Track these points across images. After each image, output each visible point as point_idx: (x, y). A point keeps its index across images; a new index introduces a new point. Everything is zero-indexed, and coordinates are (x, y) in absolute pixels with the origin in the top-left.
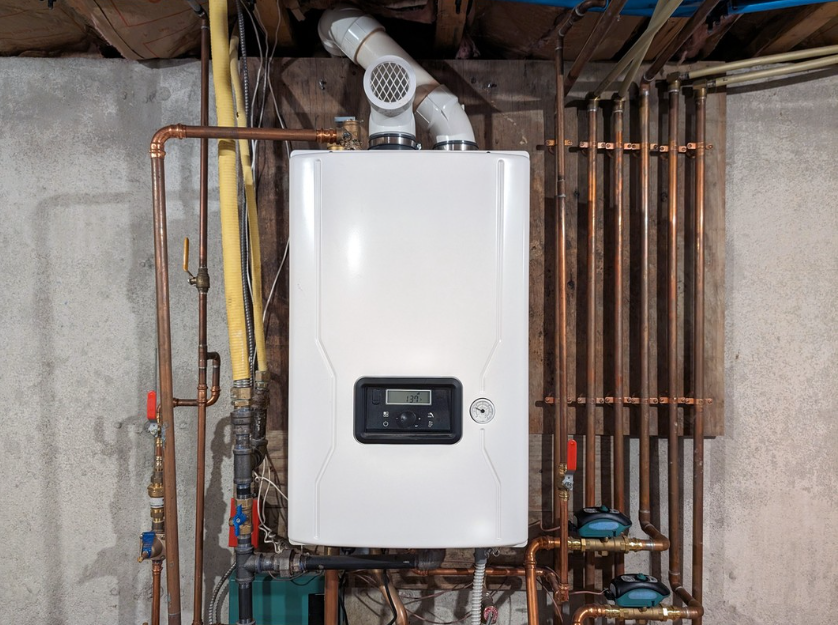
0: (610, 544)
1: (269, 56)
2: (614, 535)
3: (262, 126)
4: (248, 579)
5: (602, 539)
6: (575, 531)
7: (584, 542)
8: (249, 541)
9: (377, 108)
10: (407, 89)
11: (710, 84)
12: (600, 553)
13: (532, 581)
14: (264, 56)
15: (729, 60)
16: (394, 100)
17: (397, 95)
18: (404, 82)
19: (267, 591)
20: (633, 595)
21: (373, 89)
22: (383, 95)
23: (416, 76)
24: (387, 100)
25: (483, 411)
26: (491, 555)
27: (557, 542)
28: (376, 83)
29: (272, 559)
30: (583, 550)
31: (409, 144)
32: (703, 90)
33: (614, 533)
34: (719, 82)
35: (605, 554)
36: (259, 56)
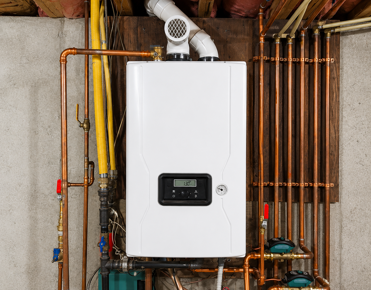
0: (285, 256)
1: (118, 15)
2: (287, 252)
3: (114, 49)
4: (107, 273)
5: (281, 254)
6: (268, 249)
7: (272, 255)
8: (108, 254)
9: (171, 41)
10: (186, 32)
11: (332, 31)
12: (280, 260)
13: (247, 274)
14: (116, 15)
15: (342, 20)
16: (179, 37)
17: (181, 35)
18: (184, 29)
19: (117, 279)
20: (296, 281)
21: (169, 31)
22: (174, 35)
23: (190, 26)
24: (176, 37)
25: (222, 190)
26: (226, 261)
27: (259, 255)
28: (170, 28)
29: (119, 262)
30: (272, 259)
31: (186, 58)
32: (329, 34)
33: (287, 250)
34: (337, 30)
35: (282, 261)
36: (113, 16)
